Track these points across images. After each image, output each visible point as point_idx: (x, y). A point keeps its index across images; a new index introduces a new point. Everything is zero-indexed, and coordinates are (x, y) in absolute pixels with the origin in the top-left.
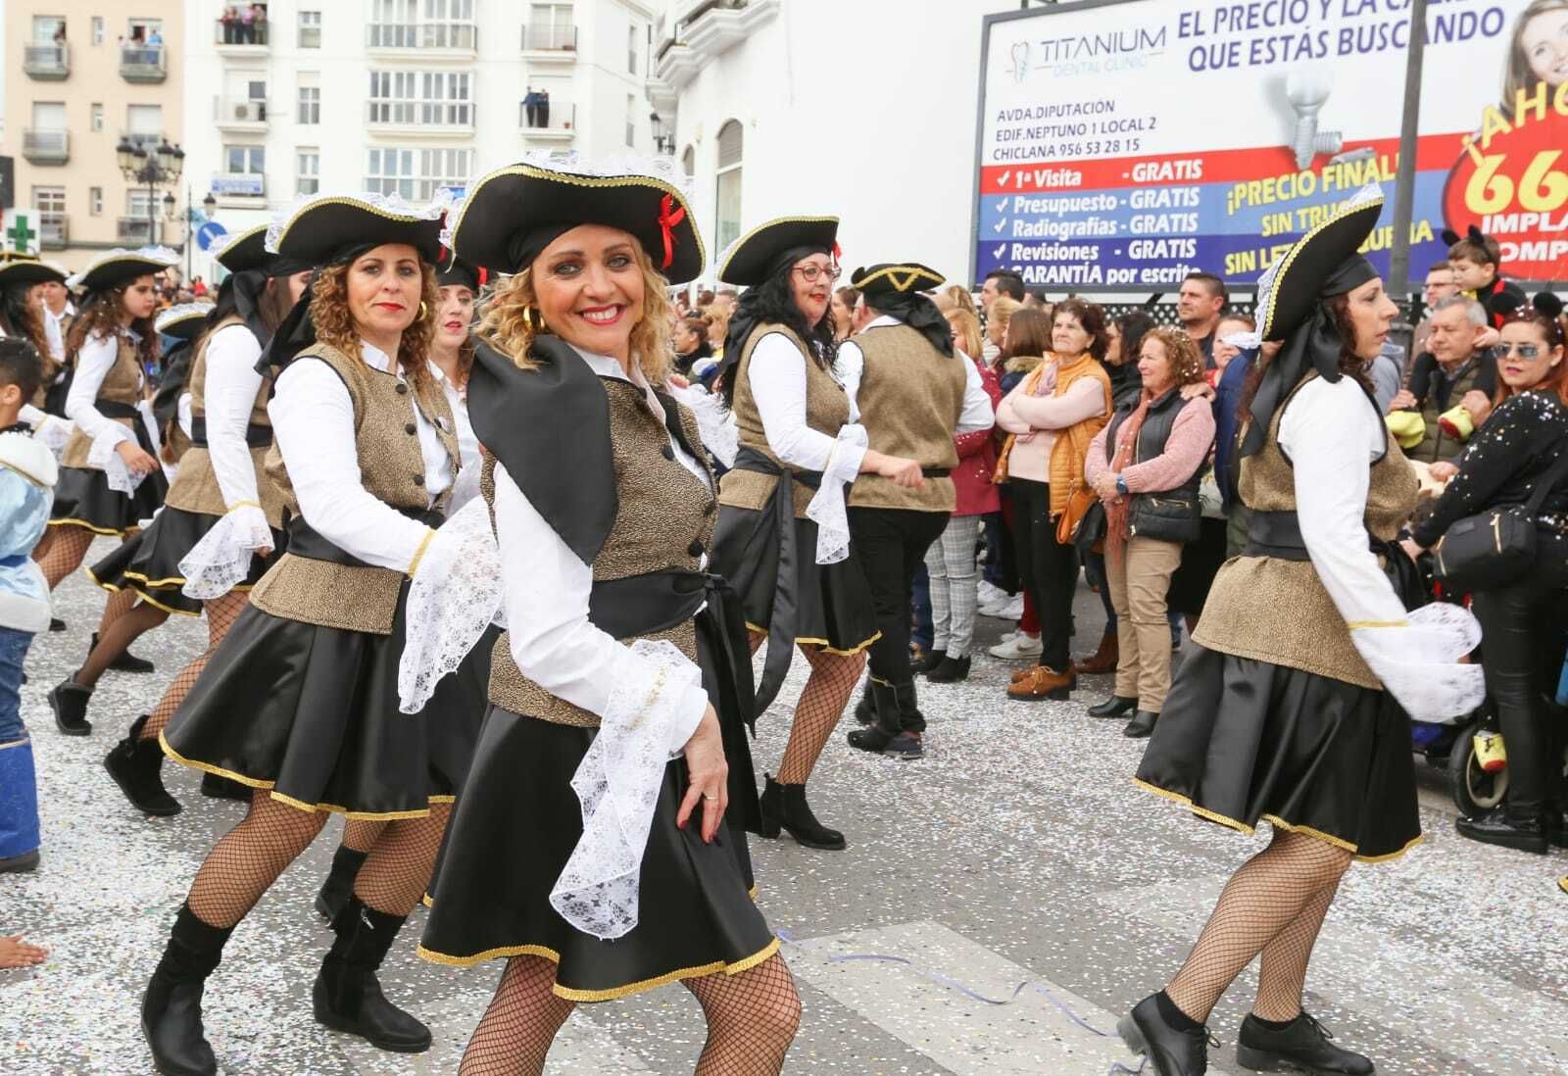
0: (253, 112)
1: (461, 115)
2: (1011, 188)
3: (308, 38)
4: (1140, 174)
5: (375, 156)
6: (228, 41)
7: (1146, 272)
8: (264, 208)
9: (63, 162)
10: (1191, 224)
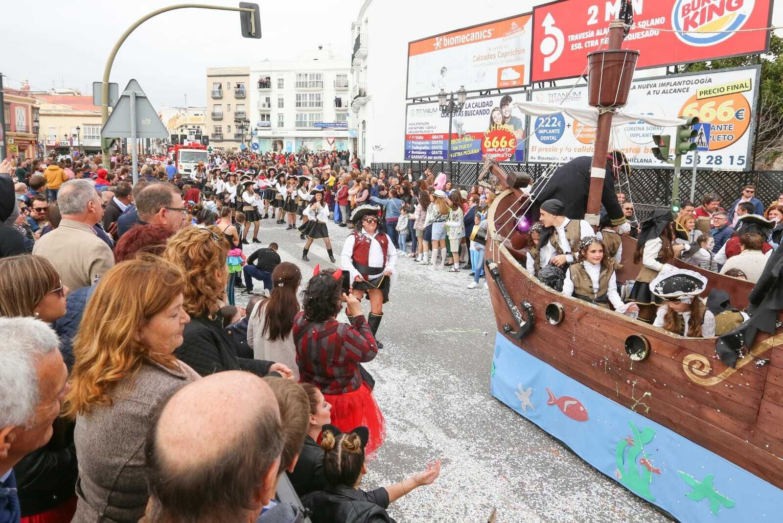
0: (267, 105)
1: (319, 104)
2: (411, 139)
3: (280, 86)
4: (434, 137)
5: (297, 115)
6: (261, 88)
7: (434, 157)
8: (270, 130)
9: (221, 119)
10: (441, 148)
